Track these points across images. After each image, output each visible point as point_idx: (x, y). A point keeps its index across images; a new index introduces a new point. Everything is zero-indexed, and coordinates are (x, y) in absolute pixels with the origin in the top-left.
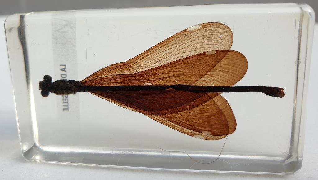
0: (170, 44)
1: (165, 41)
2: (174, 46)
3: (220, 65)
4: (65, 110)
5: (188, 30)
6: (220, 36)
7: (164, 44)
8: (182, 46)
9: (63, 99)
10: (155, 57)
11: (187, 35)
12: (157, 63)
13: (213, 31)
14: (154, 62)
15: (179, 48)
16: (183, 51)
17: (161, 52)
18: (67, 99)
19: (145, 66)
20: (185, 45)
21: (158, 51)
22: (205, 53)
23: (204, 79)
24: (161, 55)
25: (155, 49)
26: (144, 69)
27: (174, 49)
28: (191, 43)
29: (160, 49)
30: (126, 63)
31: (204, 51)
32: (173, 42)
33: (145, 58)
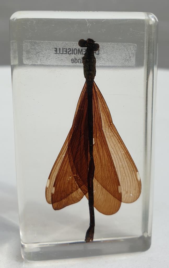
0: (127, 159)
1: (129, 155)
2: (126, 163)
3: (110, 197)
4: (55, 50)
5: (137, 173)
6: (131, 195)
7: (128, 155)
8: (125, 169)
9: (66, 49)
10: (117, 148)
11: (133, 172)
12: (112, 149)
13: (135, 189)
14: (113, 147)
15: (124, 166)
16: (122, 169)
17: (121, 153)
18: (66, 53)
19: (110, 139)
20: (126, 171)
21: (121, 150)
22: (120, 185)
23: (99, 185)
24: (119, 152)
25: (123, 148)
26: (107, 139)
27: (123, 163)
28: (127, 175)
29: (124, 152)
30: (111, 123)
31: (121, 184)
32: (128, 161)
33: (116, 140)
